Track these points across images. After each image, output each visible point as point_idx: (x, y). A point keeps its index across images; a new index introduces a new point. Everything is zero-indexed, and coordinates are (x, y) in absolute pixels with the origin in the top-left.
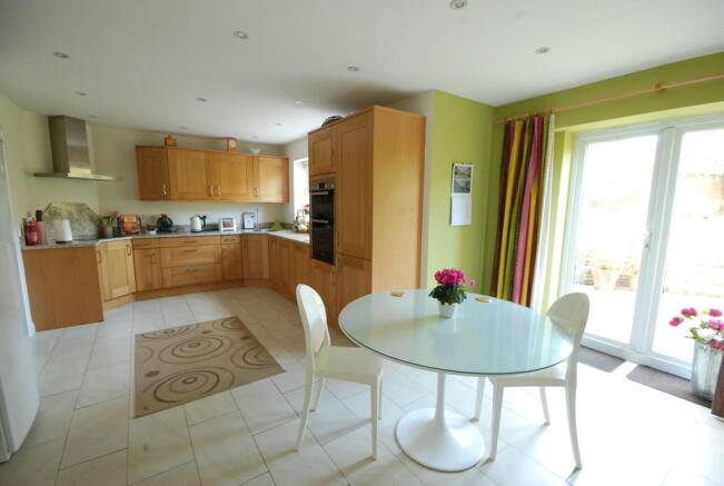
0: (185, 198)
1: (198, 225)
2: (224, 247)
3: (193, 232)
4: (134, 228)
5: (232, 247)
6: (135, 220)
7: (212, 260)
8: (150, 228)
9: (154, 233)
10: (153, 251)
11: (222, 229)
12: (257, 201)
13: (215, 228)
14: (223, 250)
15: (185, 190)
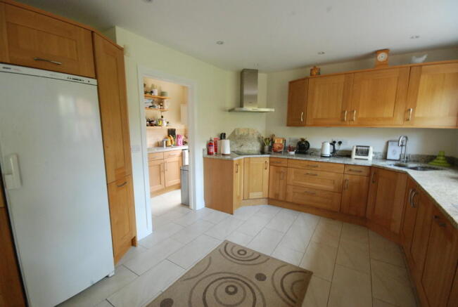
0: (318, 124)
1: (328, 150)
2: (347, 177)
3: (322, 156)
4: (279, 148)
5: (356, 179)
6: (281, 142)
7: (331, 187)
8: (291, 149)
9: (293, 153)
10: (282, 169)
11: (354, 156)
12: (407, 125)
13: (348, 154)
14: (345, 181)
15: (320, 116)
